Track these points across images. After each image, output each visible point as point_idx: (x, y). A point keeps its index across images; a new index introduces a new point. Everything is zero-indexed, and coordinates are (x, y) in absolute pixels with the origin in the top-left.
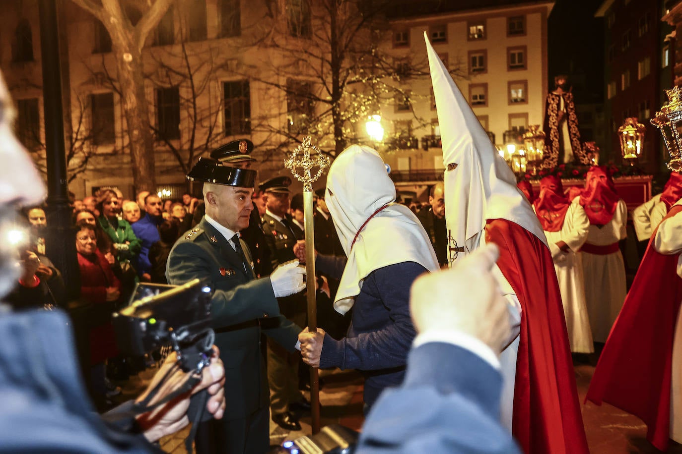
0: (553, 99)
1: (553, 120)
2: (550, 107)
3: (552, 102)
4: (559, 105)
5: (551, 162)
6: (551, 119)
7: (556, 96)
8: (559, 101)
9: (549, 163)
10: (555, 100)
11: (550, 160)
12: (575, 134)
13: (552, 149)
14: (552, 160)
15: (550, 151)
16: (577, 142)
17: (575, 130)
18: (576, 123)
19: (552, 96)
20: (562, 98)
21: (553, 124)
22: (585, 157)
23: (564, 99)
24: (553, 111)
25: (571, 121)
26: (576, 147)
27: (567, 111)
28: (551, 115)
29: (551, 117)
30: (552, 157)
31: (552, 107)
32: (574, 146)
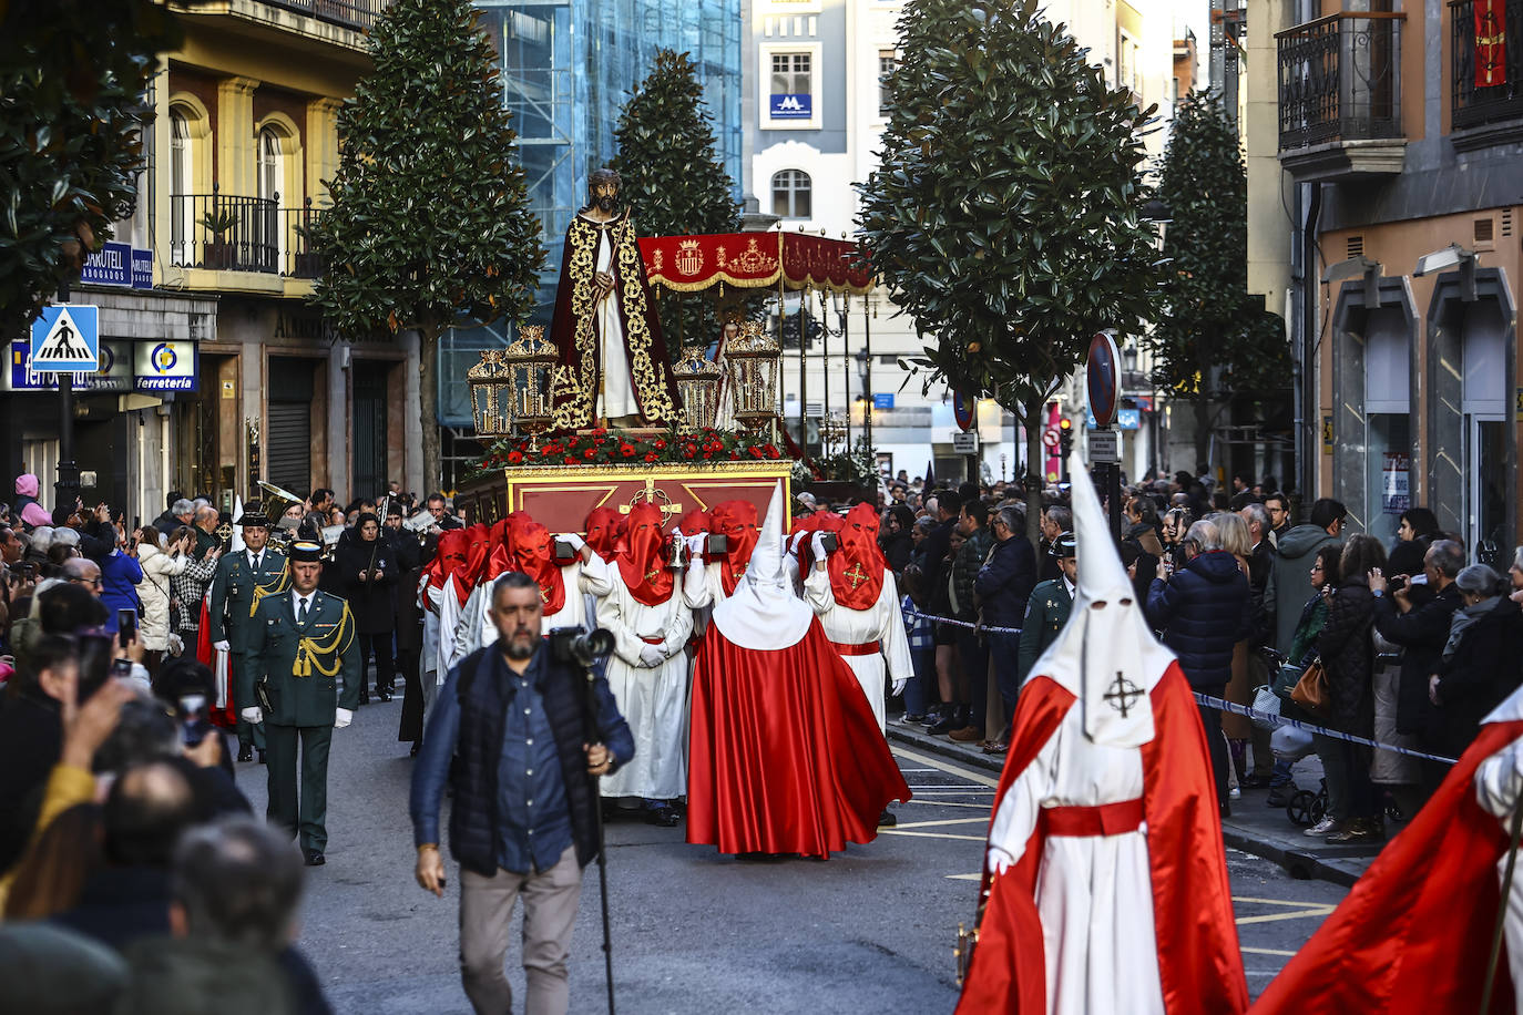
0: (583, 236)
1: (582, 294)
2: (575, 257)
3: (581, 242)
4: (596, 252)
5: (577, 412)
6: (577, 291)
7: (593, 226)
8: (598, 241)
9: (573, 416)
10: (588, 240)
11: (574, 406)
12: (639, 337)
13: (579, 377)
14: (580, 407)
15: (574, 381)
16: (643, 360)
17: (638, 323)
18: (643, 307)
19: (579, 226)
20: (604, 234)
21: (583, 307)
22: (664, 403)
23: (611, 239)
24: (582, 269)
25: (629, 300)
26: (642, 373)
27: (617, 271)
28: (577, 281)
29: (578, 285)
30: (579, 396)
31: (581, 259)
32: (637, 371)
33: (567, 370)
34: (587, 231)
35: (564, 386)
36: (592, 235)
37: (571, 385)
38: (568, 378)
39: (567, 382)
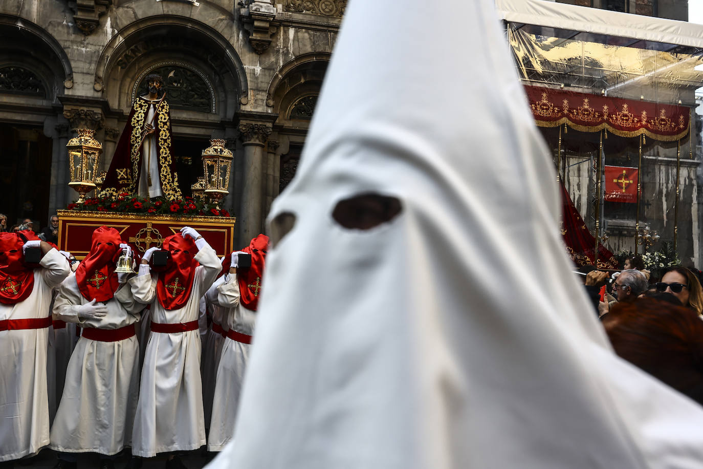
0: (141, 106)
1: (136, 134)
2: (135, 116)
3: (139, 109)
4: (146, 114)
6: (134, 132)
7: (146, 102)
8: (148, 109)
10: (143, 109)
11: (128, 190)
12: (165, 158)
13: (132, 175)
14: (131, 191)
15: (130, 177)
16: (166, 170)
17: (165, 152)
18: (169, 144)
19: (139, 101)
20: (152, 106)
21: (136, 140)
22: (176, 192)
23: (155, 108)
24: (138, 121)
25: (162, 139)
26: (165, 176)
27: (156, 124)
28: (135, 127)
29: (135, 129)
30: (131, 185)
31: (138, 117)
32: (163, 175)
33: (126, 171)
34: (143, 104)
35: (124, 179)
36: (145, 106)
37: (128, 179)
38: (127, 175)
39: (126, 177)
